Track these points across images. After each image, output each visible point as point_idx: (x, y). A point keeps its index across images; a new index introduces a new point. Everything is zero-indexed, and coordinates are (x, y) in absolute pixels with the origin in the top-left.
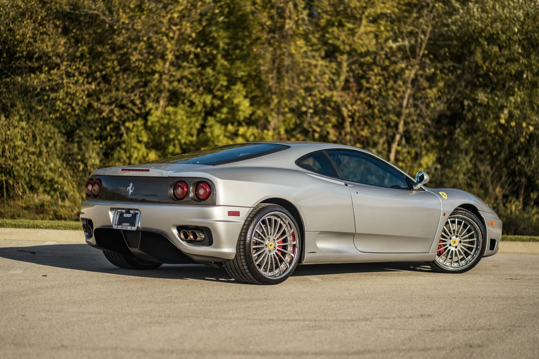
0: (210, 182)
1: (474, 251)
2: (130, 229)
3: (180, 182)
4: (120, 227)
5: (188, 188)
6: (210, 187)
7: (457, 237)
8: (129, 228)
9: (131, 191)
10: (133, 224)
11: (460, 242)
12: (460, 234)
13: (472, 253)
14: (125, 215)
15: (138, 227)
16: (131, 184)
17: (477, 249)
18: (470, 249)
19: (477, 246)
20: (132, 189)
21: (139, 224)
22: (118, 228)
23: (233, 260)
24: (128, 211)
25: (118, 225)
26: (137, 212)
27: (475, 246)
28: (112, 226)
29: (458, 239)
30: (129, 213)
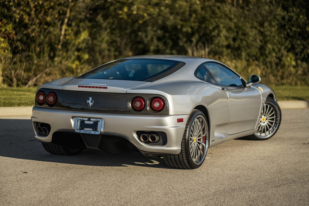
0: (163, 98)
1: (273, 124)
2: (94, 134)
3: (136, 97)
4: (82, 132)
5: (145, 102)
6: (164, 101)
7: (265, 116)
8: (93, 132)
9: (91, 104)
10: (96, 129)
11: (267, 119)
12: (267, 114)
13: (273, 126)
14: (86, 122)
15: (101, 132)
16: (91, 98)
17: (275, 123)
18: (272, 123)
19: (276, 121)
20: (92, 102)
21: (101, 129)
22: (80, 132)
23: (178, 155)
24: (89, 119)
25: (80, 129)
26: (98, 120)
27: (274, 121)
28: (74, 130)
29: (265, 118)
30: (90, 120)
